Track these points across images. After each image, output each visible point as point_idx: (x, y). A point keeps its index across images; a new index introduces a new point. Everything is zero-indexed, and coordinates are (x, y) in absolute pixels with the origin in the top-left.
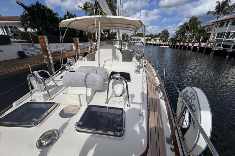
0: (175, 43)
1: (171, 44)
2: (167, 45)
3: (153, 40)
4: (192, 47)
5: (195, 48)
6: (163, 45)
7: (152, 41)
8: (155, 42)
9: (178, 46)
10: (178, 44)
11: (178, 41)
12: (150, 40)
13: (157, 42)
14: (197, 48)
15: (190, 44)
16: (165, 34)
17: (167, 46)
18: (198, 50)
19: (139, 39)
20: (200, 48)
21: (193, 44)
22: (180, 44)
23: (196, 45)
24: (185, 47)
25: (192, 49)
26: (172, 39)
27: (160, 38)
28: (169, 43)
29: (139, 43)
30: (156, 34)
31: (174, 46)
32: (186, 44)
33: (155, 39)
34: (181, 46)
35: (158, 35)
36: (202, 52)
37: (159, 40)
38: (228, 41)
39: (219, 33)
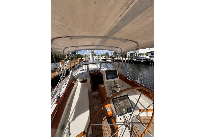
0: (114, 58)
2: (109, 60)
5: (124, 61)
6: (107, 60)
9: (115, 60)
10: (115, 59)
11: (115, 57)
13: (104, 58)
16: (107, 54)
20: (126, 60)
21: (122, 59)
23: (124, 59)
24: (119, 60)
27: (105, 56)
30: (102, 54)
31: (113, 60)
32: (119, 59)
34: (117, 60)
36: (128, 62)
37: (105, 57)
38: (140, 57)
39: (130, 54)
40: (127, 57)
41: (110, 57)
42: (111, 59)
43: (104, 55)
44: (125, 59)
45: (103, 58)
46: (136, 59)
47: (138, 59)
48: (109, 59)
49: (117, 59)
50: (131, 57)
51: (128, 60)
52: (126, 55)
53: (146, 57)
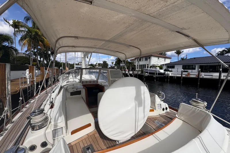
23: (131, 72)
38: (152, 70)
39: (140, 65)
40: (135, 70)
44: (133, 73)
46: (147, 73)
47: (150, 73)
50: (140, 70)
51: (137, 74)
53: (159, 70)
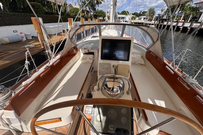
0: (162, 22)
1: (157, 23)
2: (153, 24)
3: (137, 18)
4: (181, 28)
5: (185, 29)
7: (137, 20)
8: (140, 21)
9: (165, 26)
10: (165, 23)
11: (166, 20)
12: (135, 19)
13: (142, 21)
14: (188, 29)
15: (180, 24)
16: (151, 12)
17: (152, 26)
18: (189, 30)
19: (124, 18)
21: (183, 25)
22: (167, 23)
23: (187, 25)
25: (181, 29)
26: (157, 17)
28: (155, 22)
29: (124, 21)
30: (141, 12)
31: (161, 25)
32: (174, 24)
33: (140, 18)
34: (169, 26)
35: (143, 13)
37: (144, 18)
40: (196, 22)
41: (157, 19)
42: (156, 22)
43: (144, 13)
44: (191, 25)
45: (140, 19)
48: (153, 22)
49: (169, 23)
52: (198, 16)
